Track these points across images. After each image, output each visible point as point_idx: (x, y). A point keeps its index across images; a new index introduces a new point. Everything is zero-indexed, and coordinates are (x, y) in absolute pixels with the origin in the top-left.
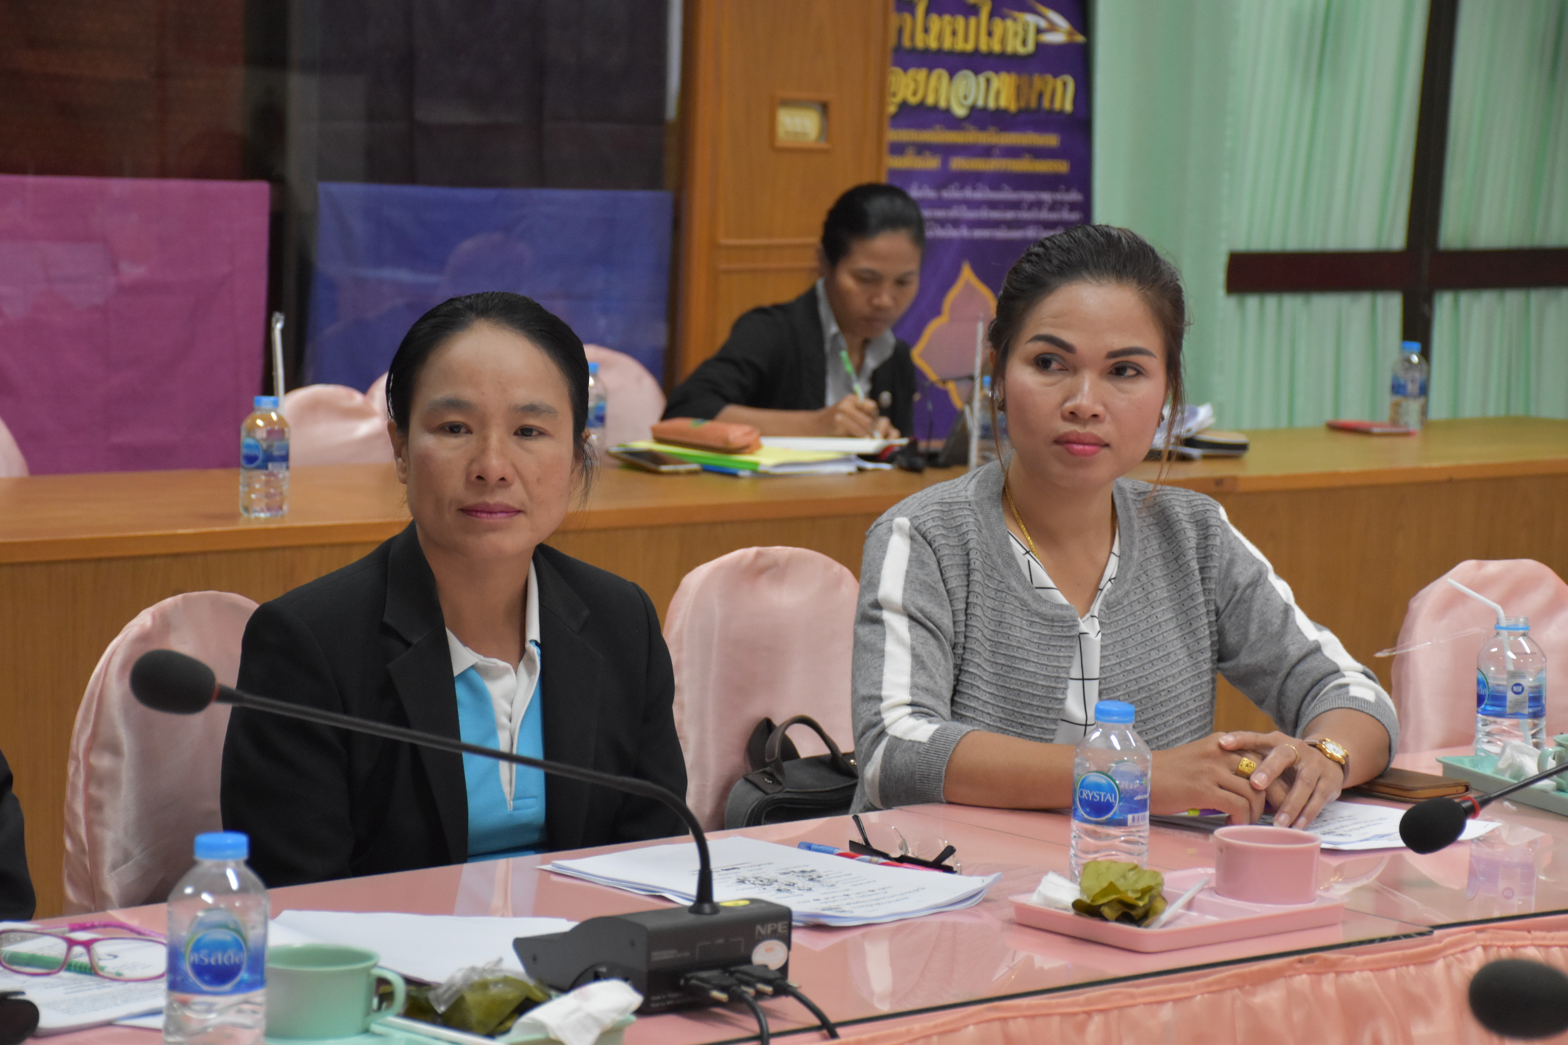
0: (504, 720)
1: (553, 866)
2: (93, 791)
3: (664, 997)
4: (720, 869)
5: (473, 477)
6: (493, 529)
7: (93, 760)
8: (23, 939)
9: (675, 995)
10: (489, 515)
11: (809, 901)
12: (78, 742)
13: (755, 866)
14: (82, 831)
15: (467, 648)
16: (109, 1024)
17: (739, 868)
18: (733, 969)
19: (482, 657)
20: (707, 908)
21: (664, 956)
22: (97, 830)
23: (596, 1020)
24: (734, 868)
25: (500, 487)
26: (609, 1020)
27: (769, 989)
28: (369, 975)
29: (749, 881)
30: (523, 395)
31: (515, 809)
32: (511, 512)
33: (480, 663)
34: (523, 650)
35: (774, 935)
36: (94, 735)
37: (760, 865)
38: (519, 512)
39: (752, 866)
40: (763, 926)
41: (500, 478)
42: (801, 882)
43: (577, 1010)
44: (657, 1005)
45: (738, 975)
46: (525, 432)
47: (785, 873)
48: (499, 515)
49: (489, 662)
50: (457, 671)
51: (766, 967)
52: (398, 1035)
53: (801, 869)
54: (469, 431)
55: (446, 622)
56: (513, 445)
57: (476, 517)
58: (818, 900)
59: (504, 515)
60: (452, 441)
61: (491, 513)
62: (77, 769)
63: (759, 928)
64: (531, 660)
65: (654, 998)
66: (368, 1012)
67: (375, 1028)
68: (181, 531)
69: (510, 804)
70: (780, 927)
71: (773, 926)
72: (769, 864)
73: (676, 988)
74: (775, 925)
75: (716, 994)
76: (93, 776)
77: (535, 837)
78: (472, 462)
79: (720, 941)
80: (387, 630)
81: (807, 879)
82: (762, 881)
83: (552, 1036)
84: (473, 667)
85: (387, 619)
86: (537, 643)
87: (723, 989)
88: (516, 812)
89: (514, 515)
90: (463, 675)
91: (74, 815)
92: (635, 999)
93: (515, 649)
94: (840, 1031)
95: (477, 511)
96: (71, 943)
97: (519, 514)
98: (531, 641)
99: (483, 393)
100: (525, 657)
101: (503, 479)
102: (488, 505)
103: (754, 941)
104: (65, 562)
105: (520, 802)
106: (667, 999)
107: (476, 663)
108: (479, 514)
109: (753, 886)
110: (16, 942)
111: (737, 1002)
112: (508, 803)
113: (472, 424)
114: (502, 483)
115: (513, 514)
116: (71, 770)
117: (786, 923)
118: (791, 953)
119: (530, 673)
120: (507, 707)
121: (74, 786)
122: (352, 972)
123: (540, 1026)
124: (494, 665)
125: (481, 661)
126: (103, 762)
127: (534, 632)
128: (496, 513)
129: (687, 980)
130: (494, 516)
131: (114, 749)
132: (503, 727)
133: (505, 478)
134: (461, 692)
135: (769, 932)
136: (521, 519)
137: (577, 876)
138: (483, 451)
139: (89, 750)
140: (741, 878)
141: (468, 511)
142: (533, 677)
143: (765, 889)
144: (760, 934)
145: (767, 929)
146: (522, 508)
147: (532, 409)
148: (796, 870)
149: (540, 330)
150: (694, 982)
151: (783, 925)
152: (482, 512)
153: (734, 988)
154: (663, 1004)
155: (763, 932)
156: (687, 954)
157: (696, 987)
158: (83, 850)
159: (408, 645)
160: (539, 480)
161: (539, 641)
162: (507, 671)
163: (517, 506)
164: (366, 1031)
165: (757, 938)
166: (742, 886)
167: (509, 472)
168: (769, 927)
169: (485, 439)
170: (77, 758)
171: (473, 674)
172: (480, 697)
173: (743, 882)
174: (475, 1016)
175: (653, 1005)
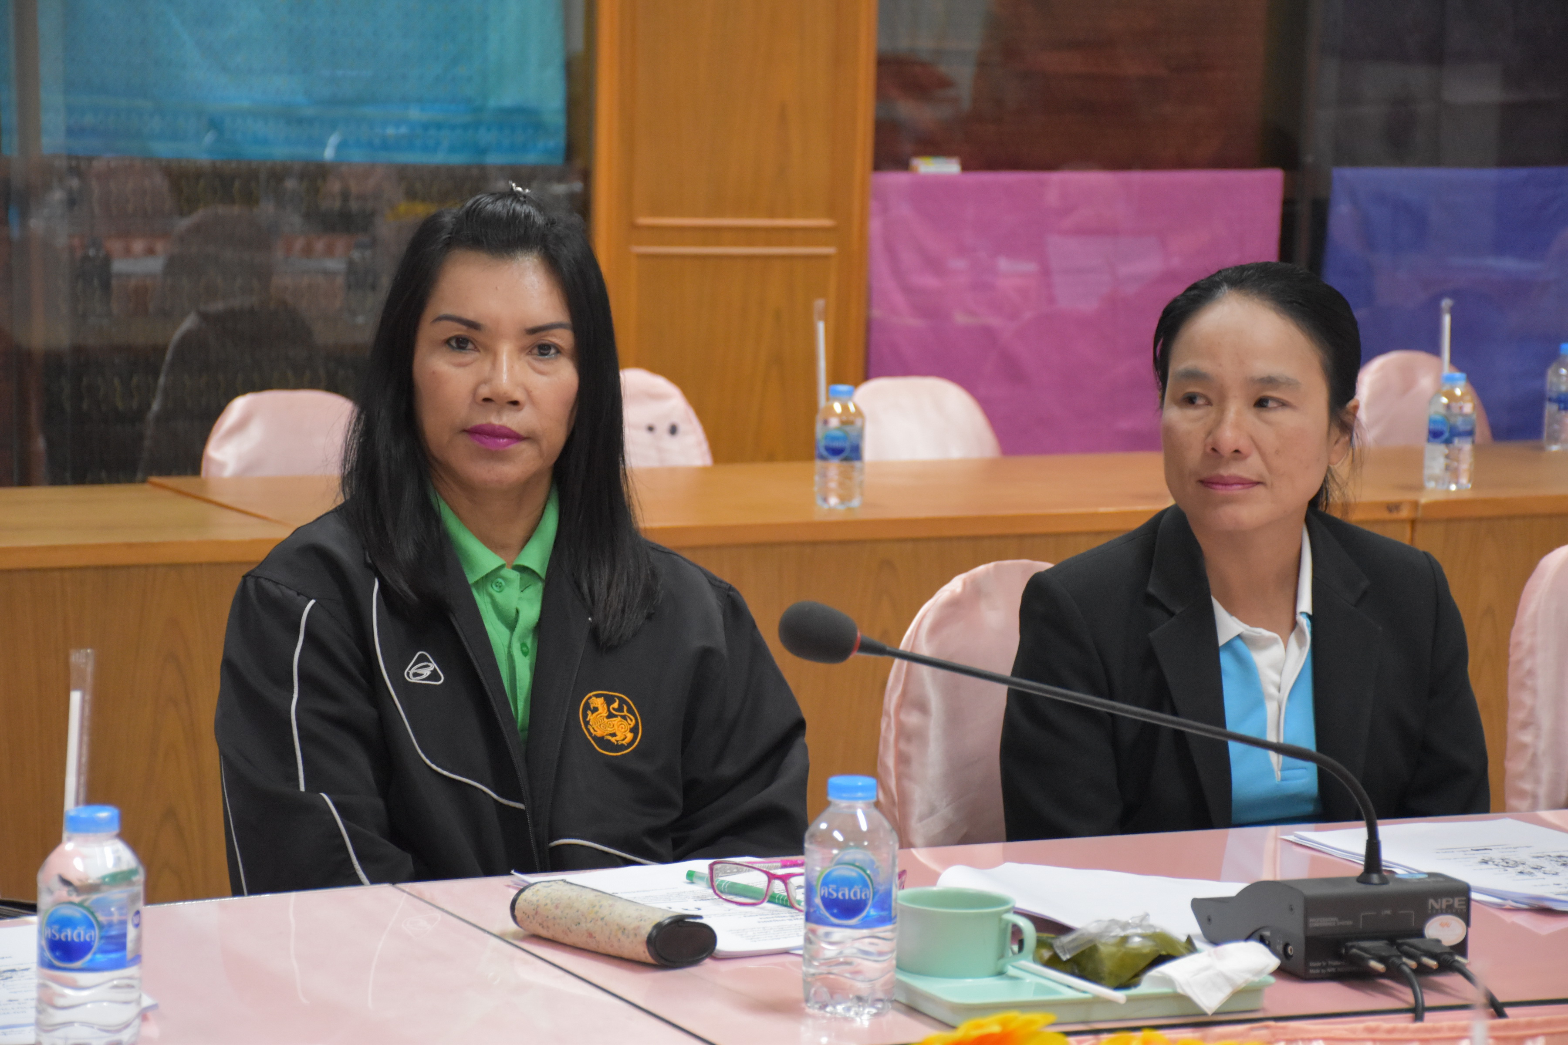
0: (1273, 690)
1: (1295, 836)
2: (903, 746)
3: (1324, 964)
4: (1469, 849)
5: (1208, 450)
6: (1228, 501)
7: (903, 717)
8: (739, 872)
9: (1336, 963)
10: (1224, 487)
11: (1548, 885)
12: (890, 700)
13: (1510, 848)
14: (892, 783)
15: (1234, 618)
16: (786, 952)
17: (1491, 849)
18: (1399, 941)
19: (1247, 627)
20: (1375, 878)
21: (1323, 923)
22: (906, 783)
23: (1228, 979)
24: (1486, 849)
25: (1235, 459)
26: (1241, 980)
27: (1433, 963)
28: (1001, 920)
29: (1493, 862)
30: (1262, 368)
31: (1283, 779)
32: (1248, 484)
33: (1246, 632)
34: (1295, 624)
35: (1450, 910)
36: (904, 693)
37: (1515, 848)
38: (1258, 483)
39: (1506, 848)
40: (1436, 901)
41: (1234, 449)
42: (1549, 866)
43: (1207, 968)
44: (1318, 971)
45: (1406, 948)
46: (1261, 403)
47: (1538, 857)
48: (1235, 487)
49: (1254, 632)
50: (1222, 640)
51: (1438, 941)
52: (1029, 979)
53: (1559, 854)
54: (1209, 403)
55: (1212, 592)
56: (1251, 418)
57: (1212, 488)
58: (1558, 884)
59: (1240, 486)
60: (1192, 413)
61: (1226, 484)
62: (888, 725)
63: (1431, 901)
64: (1302, 632)
65: (1312, 964)
66: (1002, 956)
67: (1011, 971)
68: (1102, 510)
69: (1278, 774)
70: (1457, 902)
71: (1447, 901)
72: (1527, 847)
73: (1339, 956)
74: (1451, 900)
75: (1375, 964)
76: (904, 733)
77: (1309, 808)
78: (1209, 433)
79: (1388, 912)
80: (1150, 600)
81: (1560, 864)
82: (1507, 863)
83: (1180, 991)
84: (1239, 636)
85: (1151, 589)
86: (1309, 616)
87: (1381, 960)
88: (1284, 783)
89: (1252, 487)
90: (1229, 644)
91: (886, 768)
92: (1274, 962)
93: (1287, 621)
94: (1508, 1011)
95: (1213, 483)
96: (771, 877)
97: (1258, 485)
98: (1302, 613)
99: (1220, 365)
100: (1297, 629)
101: (1237, 451)
102: (1222, 477)
103: (1427, 915)
104: (990, 537)
105: (1288, 773)
106: (1327, 966)
107: (1242, 633)
108: (1214, 486)
109: (1496, 867)
110: (732, 873)
111: (1395, 973)
112: (1276, 774)
113: (1212, 396)
114: (1236, 454)
115: (1251, 485)
116: (883, 726)
117: (1464, 898)
118: (1470, 930)
119: (1301, 644)
120: (1275, 677)
121: (886, 741)
122: (982, 916)
123: (1167, 981)
124: (1258, 635)
125: (1247, 630)
126: (913, 719)
127: (1305, 604)
128: (1232, 484)
129: (1348, 949)
130: (1229, 487)
131: (922, 707)
132: (1271, 697)
133: (1240, 449)
134: (1226, 661)
135: (1444, 906)
136: (1259, 490)
137: (1315, 847)
138: (1219, 422)
139: (900, 707)
140: (1486, 859)
141: (1206, 483)
142: (1303, 649)
143: (1507, 870)
144: (1433, 907)
145: (1441, 904)
146: (1260, 480)
147: (1270, 381)
148: (1552, 854)
149: (1291, 302)
150: (1354, 951)
151: (1459, 901)
152: (1217, 483)
153: (1395, 959)
154: (1323, 971)
155: (1437, 906)
156: (1349, 923)
157: (1355, 955)
158: (894, 803)
159: (1172, 614)
160: (1277, 452)
161: (1310, 613)
162: (1273, 642)
163: (1254, 478)
164: (1001, 973)
165: (1430, 912)
166: (1484, 866)
167: (1243, 444)
168: (1444, 902)
169: (1222, 411)
170: (889, 716)
171: (1239, 643)
172: (1246, 667)
173: (1486, 862)
174: (1108, 966)
175: (1312, 971)
